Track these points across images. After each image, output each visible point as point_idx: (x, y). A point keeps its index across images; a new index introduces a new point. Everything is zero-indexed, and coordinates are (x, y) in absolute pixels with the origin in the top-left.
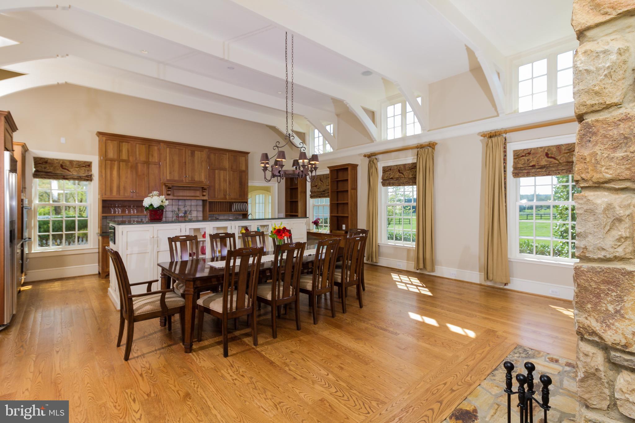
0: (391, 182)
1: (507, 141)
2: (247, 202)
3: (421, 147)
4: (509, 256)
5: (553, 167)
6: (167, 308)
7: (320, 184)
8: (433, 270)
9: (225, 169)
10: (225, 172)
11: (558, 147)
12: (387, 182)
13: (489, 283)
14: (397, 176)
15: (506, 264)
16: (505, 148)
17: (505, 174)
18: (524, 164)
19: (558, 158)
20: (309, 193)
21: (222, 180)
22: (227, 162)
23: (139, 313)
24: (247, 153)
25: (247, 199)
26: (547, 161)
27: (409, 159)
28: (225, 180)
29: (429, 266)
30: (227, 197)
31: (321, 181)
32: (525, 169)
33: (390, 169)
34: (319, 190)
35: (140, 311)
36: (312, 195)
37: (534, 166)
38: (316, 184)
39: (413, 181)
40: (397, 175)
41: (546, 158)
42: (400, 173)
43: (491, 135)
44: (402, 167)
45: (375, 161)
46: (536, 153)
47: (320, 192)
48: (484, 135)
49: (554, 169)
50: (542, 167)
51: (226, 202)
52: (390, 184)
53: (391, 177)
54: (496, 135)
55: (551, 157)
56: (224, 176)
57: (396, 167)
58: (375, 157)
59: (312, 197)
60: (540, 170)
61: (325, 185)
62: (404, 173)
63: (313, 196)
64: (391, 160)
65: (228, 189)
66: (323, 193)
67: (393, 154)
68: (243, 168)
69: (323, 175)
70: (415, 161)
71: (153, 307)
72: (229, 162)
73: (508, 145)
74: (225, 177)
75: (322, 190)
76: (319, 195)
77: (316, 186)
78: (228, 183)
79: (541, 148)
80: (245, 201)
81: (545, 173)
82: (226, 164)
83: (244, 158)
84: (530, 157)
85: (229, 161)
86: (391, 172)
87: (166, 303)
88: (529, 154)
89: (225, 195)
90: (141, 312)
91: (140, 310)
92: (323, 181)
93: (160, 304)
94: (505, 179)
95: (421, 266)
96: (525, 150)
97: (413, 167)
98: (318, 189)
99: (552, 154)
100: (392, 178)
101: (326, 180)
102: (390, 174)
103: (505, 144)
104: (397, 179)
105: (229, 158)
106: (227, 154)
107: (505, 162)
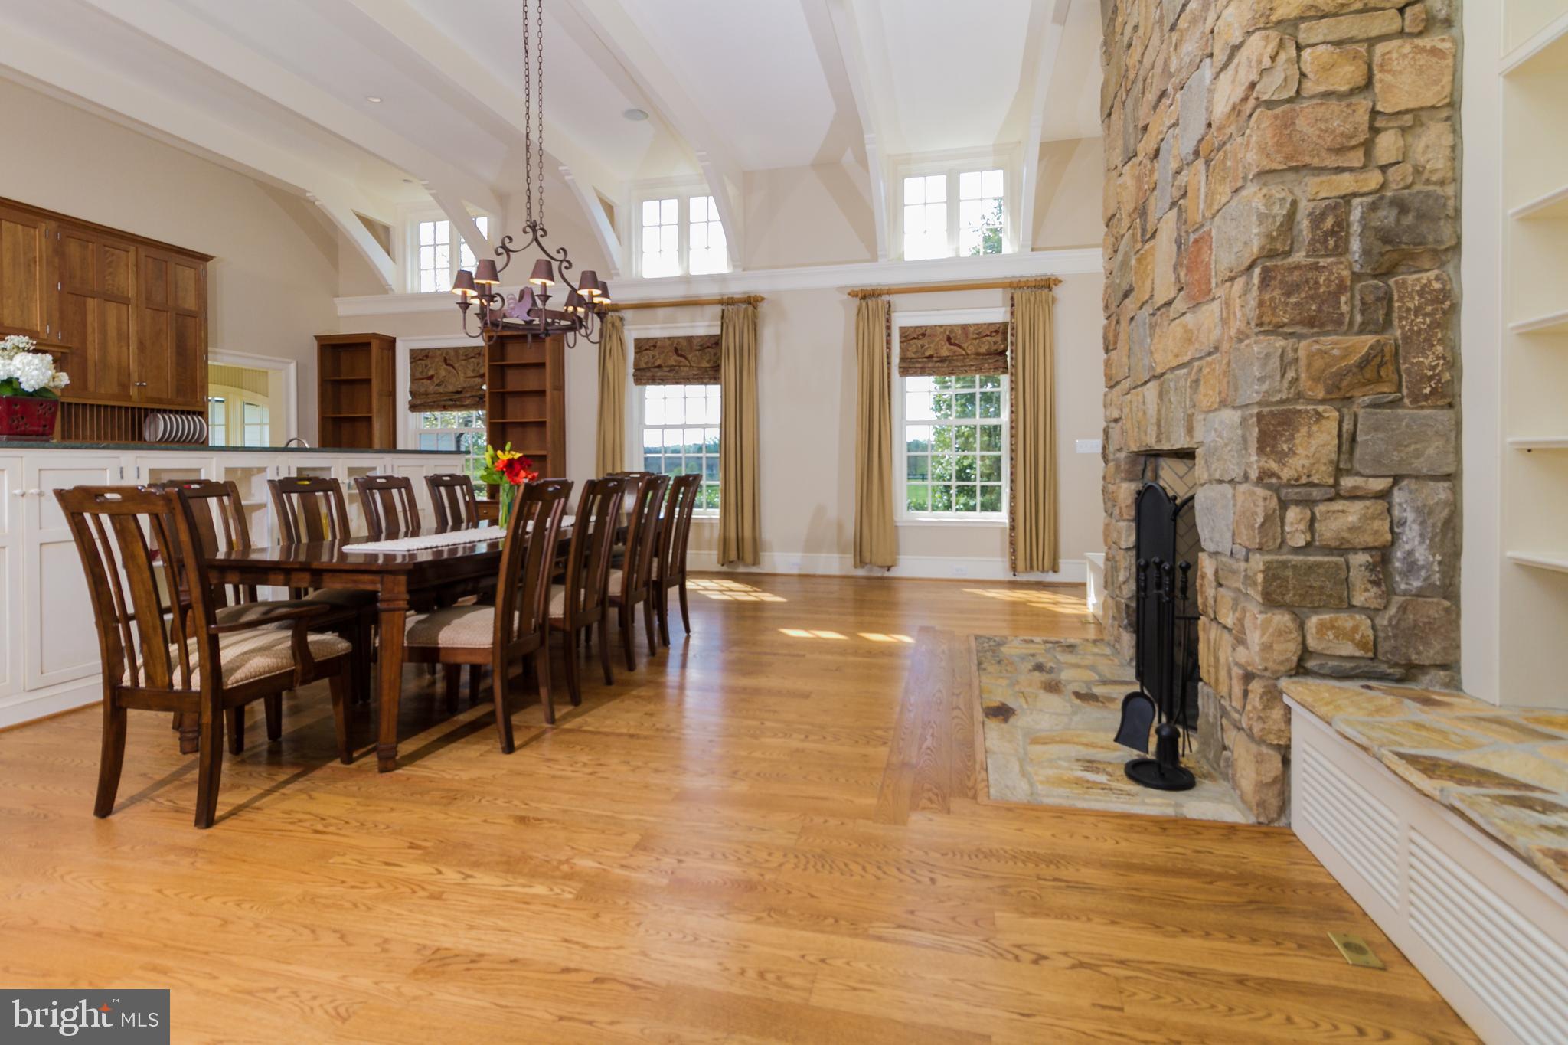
0: (659, 374)
1: (892, 309)
2: (203, 414)
3: (728, 302)
4: (896, 519)
5: (957, 360)
6: (313, 659)
7: (443, 373)
8: (756, 562)
9: (124, 301)
10: (124, 307)
11: (965, 327)
12: (648, 374)
13: (861, 572)
14: (672, 362)
15: (891, 531)
16: (888, 321)
17: (889, 368)
18: (916, 352)
19: (965, 345)
20: (403, 396)
21: (112, 332)
22: (131, 276)
23: (237, 682)
24: (206, 258)
25: (205, 404)
26: (950, 350)
27: (702, 325)
28: (123, 337)
29: (748, 556)
30: (133, 392)
31: (447, 365)
32: (918, 362)
33: (655, 346)
34: (441, 389)
35: (239, 674)
36: (418, 402)
37: (931, 357)
38: (431, 373)
39: (710, 374)
40: (673, 360)
41: (948, 345)
42: (678, 355)
43: (866, 295)
44: (684, 343)
45: (618, 323)
46: (935, 335)
47: (446, 393)
48: (853, 294)
49: (959, 364)
50: (942, 360)
51: (127, 408)
52: (653, 380)
53: (657, 364)
54: (873, 296)
55: (955, 345)
56: (119, 322)
57: (668, 342)
58: (617, 314)
59: (414, 407)
60: (938, 364)
61: (462, 375)
62: (690, 357)
63: (421, 405)
64: (658, 326)
65: (133, 367)
66: (457, 396)
67: (661, 312)
68: (190, 303)
69: (456, 350)
70: (717, 331)
71: (274, 660)
72: (137, 279)
73: (894, 315)
74: (125, 327)
75: (451, 389)
76: (443, 403)
77: (430, 378)
78: (133, 347)
79: (941, 326)
80: (198, 409)
81: (946, 370)
82: (128, 282)
83: (189, 273)
84: (925, 341)
85: (137, 272)
86: (656, 352)
87: (311, 647)
88: (924, 335)
89: (124, 386)
90: (243, 676)
91: (240, 671)
92: (456, 366)
93: (290, 652)
94: (889, 377)
95: (733, 555)
96: (917, 327)
97: (713, 344)
98: (437, 385)
99: (956, 339)
100: (659, 367)
101: (463, 363)
102: (653, 357)
103: (888, 313)
104: (672, 368)
105: (137, 265)
106: (132, 248)
107: (889, 348)
